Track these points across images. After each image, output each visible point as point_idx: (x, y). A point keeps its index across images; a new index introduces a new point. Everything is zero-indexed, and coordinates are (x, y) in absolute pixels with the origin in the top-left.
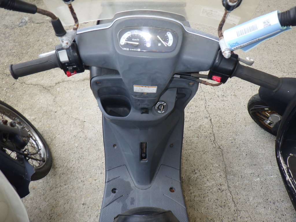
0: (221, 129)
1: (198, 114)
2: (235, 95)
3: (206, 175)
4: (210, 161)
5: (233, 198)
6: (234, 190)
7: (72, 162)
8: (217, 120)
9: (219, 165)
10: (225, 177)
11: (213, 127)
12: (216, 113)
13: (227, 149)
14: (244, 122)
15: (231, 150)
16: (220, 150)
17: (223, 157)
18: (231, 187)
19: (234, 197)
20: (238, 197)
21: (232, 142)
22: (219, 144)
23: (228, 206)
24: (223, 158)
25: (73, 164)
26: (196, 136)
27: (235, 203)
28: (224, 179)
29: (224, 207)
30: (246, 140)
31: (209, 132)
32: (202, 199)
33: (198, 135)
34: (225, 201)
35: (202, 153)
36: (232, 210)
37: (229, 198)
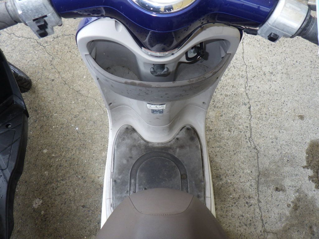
0: (261, 122)
1: (234, 99)
2: (287, 74)
3: (233, 183)
4: (241, 165)
5: (261, 216)
6: (265, 206)
7: (72, 151)
8: (257, 108)
9: (251, 172)
10: (257, 188)
11: (251, 117)
12: (258, 99)
13: (264, 151)
14: (293, 114)
15: (270, 153)
16: (256, 151)
17: (258, 161)
18: (262, 201)
19: (263, 215)
20: (268, 215)
21: (272, 142)
22: (255, 143)
23: (255, 225)
24: (258, 163)
25: (72, 153)
26: (227, 129)
27: (263, 222)
28: (255, 191)
29: (249, 226)
30: (291, 139)
31: (245, 125)
32: (224, 213)
33: (231, 128)
34: (251, 219)
35: (232, 153)
36: (258, 231)
37: (257, 215)
